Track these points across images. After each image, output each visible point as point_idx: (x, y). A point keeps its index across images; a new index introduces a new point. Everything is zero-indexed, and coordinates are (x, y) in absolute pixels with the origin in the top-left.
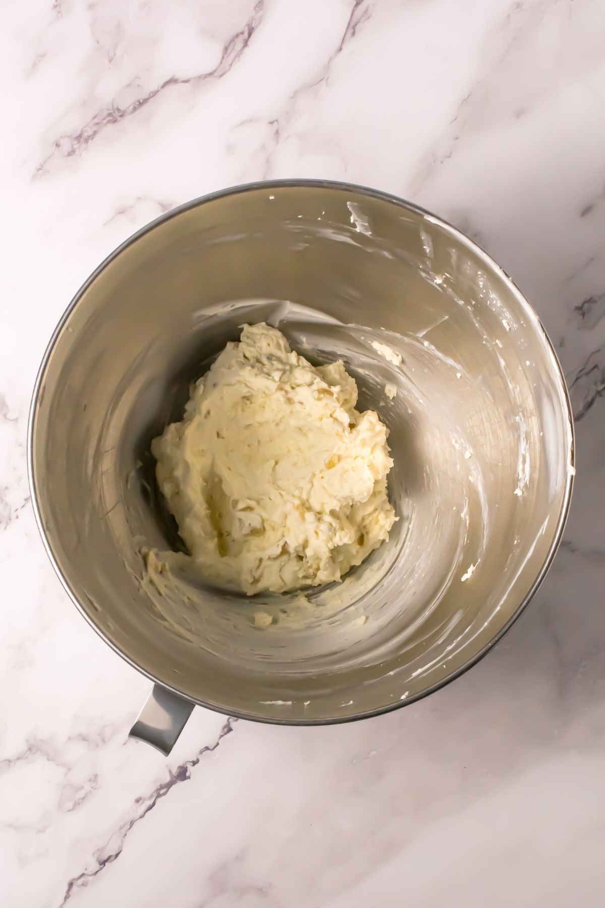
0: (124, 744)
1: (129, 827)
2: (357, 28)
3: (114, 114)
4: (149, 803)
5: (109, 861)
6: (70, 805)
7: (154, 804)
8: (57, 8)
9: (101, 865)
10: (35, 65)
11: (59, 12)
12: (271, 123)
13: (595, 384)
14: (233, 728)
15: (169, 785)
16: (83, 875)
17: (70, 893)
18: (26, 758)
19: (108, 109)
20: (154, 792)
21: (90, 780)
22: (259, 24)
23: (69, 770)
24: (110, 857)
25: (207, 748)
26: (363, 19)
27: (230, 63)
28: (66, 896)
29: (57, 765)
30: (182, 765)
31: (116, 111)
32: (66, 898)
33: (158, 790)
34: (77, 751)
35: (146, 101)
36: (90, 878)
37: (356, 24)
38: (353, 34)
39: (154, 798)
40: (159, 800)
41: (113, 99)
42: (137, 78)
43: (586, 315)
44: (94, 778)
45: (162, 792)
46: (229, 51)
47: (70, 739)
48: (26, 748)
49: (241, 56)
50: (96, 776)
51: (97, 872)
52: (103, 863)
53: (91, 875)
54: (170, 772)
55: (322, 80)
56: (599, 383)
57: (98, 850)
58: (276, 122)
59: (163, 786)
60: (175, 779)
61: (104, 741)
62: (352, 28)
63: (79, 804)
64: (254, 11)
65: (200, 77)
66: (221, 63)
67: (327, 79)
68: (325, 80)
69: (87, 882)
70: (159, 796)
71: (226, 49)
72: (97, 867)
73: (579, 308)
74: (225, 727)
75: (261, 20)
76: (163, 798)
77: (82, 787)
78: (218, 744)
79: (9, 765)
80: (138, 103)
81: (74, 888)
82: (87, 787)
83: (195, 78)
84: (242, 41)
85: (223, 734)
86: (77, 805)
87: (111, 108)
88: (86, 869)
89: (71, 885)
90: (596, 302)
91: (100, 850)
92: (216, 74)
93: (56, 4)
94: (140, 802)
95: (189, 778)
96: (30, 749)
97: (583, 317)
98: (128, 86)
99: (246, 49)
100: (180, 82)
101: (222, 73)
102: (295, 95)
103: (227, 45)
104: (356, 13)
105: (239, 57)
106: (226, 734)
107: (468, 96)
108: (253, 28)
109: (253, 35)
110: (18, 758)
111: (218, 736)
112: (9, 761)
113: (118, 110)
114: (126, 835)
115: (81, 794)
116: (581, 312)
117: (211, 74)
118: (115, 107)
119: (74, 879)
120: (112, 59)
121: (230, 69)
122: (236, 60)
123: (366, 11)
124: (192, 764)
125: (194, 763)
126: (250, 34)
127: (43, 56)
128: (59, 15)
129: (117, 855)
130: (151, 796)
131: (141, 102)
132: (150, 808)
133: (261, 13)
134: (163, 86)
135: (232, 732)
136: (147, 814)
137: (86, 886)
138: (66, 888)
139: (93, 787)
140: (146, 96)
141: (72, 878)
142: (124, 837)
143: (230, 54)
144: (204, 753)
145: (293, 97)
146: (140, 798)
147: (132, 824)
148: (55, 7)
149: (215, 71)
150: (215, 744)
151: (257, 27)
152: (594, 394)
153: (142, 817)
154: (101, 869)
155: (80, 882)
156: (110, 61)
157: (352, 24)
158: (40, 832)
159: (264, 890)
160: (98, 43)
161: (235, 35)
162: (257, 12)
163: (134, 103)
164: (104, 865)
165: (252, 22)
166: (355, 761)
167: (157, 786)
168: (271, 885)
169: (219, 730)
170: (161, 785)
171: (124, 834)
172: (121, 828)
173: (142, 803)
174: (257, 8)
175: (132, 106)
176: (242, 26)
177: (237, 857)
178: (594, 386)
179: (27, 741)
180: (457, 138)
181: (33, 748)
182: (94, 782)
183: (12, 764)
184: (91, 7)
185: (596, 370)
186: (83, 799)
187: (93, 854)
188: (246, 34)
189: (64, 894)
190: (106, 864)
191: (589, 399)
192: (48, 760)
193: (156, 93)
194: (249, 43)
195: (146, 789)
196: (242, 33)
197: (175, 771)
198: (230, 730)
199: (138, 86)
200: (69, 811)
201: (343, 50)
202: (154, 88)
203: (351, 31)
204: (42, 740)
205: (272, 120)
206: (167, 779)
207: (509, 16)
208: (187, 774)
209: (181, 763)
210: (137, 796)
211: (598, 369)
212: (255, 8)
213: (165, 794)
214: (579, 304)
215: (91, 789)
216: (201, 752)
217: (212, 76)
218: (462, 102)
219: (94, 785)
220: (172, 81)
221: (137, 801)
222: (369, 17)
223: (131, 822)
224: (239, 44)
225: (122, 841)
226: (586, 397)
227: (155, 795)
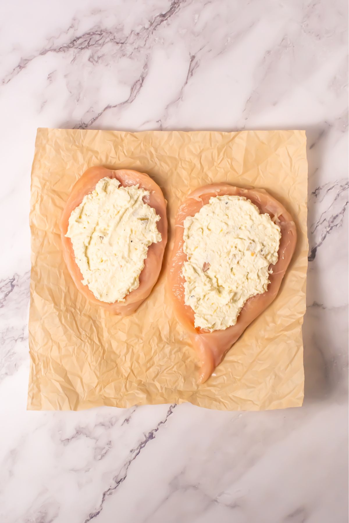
0: (122, 425)
1: (129, 464)
2: (193, 72)
3: (82, 126)
4: (137, 452)
5: (121, 481)
6: (100, 457)
7: (139, 452)
8: (50, 78)
9: (117, 483)
10: (42, 107)
11: (50, 80)
12: (158, 122)
13: (326, 228)
14: (173, 412)
15: (146, 442)
16: (109, 489)
17: (104, 498)
18: (76, 437)
19: (80, 124)
20: (139, 446)
21: (108, 444)
22: (147, 75)
23: (97, 440)
24: (121, 479)
25: (161, 422)
26: (196, 67)
27: (135, 96)
28: (103, 500)
29: (91, 439)
30: (150, 432)
31: (83, 125)
32: (103, 501)
33: (141, 445)
34: (100, 431)
35: (97, 118)
36: (113, 490)
37: (192, 70)
38: (192, 75)
39: (139, 449)
40: (142, 450)
41: (81, 119)
42: (91, 107)
43: (317, 196)
44: (110, 443)
45: (142, 446)
46: (134, 90)
47: (96, 426)
48: (75, 432)
49: (140, 92)
50: (110, 441)
51: (116, 487)
52: (119, 482)
53: (113, 489)
54: (145, 436)
55: (180, 98)
56: (327, 227)
57: (115, 477)
58: (160, 121)
59: (143, 443)
60: (148, 439)
61: (112, 425)
62: (191, 72)
63: (104, 456)
64: (143, 70)
65: (121, 104)
66: (131, 96)
67: (182, 98)
68: (181, 98)
69: (112, 493)
70: (141, 448)
71: (132, 89)
72: (116, 485)
73: (314, 193)
74: (169, 412)
75: (147, 74)
76: (143, 448)
77: (105, 448)
78: (166, 420)
79: (69, 442)
80: (93, 120)
81: (106, 496)
82: (107, 447)
83: (119, 105)
84: (139, 84)
85: (168, 415)
86: (103, 456)
87: (81, 123)
88: (111, 486)
89: (104, 495)
90: (321, 189)
91: (117, 477)
92: (129, 101)
93: (49, 77)
94: (133, 452)
95: (155, 437)
96: (77, 433)
97: (316, 197)
98: (88, 112)
99: (142, 88)
100: (112, 107)
101: (131, 101)
102: (167, 107)
103: (132, 87)
104: (191, 65)
105: (139, 92)
106: (169, 415)
107: (250, 98)
108: (144, 78)
109: (144, 81)
110: (73, 438)
111: (166, 416)
112: (68, 439)
113: (84, 124)
114: (128, 468)
115: (104, 451)
116: (315, 195)
117: (126, 102)
118: (83, 122)
119: (105, 492)
120: (78, 100)
121: (135, 98)
122: (137, 94)
123: (197, 63)
124: (155, 431)
125: (156, 430)
126: (143, 81)
127: (45, 102)
128: (51, 82)
129: (125, 478)
130: (138, 448)
131: (95, 119)
132: (138, 454)
133: (147, 70)
134: (104, 110)
135: (172, 413)
136: (136, 457)
137: (111, 494)
138: (102, 496)
139: (109, 447)
140: (97, 116)
141: (105, 491)
142: (127, 469)
143: (134, 91)
144: (160, 425)
145: (166, 108)
146: (133, 450)
147: (130, 462)
148: (49, 78)
149: (128, 100)
150: (165, 420)
151: (145, 77)
152: (325, 233)
153: (134, 458)
154: (118, 485)
155: (108, 493)
156: (78, 101)
157: (190, 71)
158: (86, 471)
159: (196, 487)
160: (71, 93)
161: (136, 82)
162: (145, 69)
163: (91, 120)
164: (119, 484)
165: (143, 75)
166: (232, 421)
167: (140, 443)
168: (199, 484)
169: (166, 414)
170: (141, 442)
171: (127, 468)
172: (125, 465)
173: (134, 452)
174: (145, 68)
175: (91, 122)
176: (138, 76)
177: (182, 472)
178: (325, 229)
179: (76, 429)
180: (246, 119)
181: (79, 432)
182: (109, 444)
183: (70, 440)
184: (66, 76)
185: (325, 221)
186: (105, 453)
187: (113, 479)
188: (141, 81)
189: (102, 500)
190: (120, 483)
191: (324, 236)
192: (87, 437)
193: (101, 114)
194: (142, 85)
195: (135, 445)
196: (139, 80)
197: (147, 435)
198: (171, 412)
199: (92, 111)
200: (99, 460)
201: (187, 83)
202: (100, 111)
203: (190, 73)
204: (83, 428)
205: (158, 120)
206: (144, 439)
207: (264, 57)
208: (154, 436)
209: (150, 431)
210: (131, 449)
211: (326, 221)
212: (144, 67)
213: (144, 446)
214: (314, 191)
215: (109, 448)
216: (159, 425)
217: (127, 103)
218: (247, 101)
219: (110, 446)
220: (108, 107)
221: (131, 451)
222: (198, 66)
223: (129, 462)
224: (138, 86)
225: (126, 471)
226: (322, 235)
227: (139, 447)
